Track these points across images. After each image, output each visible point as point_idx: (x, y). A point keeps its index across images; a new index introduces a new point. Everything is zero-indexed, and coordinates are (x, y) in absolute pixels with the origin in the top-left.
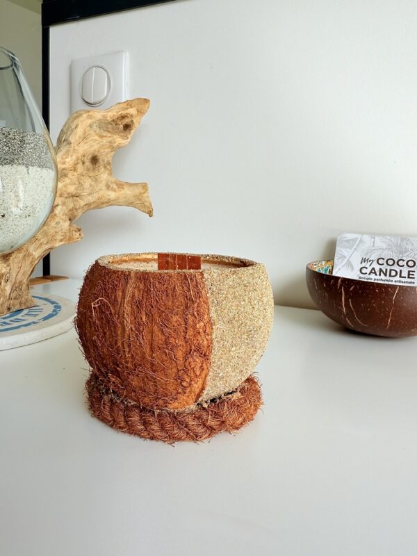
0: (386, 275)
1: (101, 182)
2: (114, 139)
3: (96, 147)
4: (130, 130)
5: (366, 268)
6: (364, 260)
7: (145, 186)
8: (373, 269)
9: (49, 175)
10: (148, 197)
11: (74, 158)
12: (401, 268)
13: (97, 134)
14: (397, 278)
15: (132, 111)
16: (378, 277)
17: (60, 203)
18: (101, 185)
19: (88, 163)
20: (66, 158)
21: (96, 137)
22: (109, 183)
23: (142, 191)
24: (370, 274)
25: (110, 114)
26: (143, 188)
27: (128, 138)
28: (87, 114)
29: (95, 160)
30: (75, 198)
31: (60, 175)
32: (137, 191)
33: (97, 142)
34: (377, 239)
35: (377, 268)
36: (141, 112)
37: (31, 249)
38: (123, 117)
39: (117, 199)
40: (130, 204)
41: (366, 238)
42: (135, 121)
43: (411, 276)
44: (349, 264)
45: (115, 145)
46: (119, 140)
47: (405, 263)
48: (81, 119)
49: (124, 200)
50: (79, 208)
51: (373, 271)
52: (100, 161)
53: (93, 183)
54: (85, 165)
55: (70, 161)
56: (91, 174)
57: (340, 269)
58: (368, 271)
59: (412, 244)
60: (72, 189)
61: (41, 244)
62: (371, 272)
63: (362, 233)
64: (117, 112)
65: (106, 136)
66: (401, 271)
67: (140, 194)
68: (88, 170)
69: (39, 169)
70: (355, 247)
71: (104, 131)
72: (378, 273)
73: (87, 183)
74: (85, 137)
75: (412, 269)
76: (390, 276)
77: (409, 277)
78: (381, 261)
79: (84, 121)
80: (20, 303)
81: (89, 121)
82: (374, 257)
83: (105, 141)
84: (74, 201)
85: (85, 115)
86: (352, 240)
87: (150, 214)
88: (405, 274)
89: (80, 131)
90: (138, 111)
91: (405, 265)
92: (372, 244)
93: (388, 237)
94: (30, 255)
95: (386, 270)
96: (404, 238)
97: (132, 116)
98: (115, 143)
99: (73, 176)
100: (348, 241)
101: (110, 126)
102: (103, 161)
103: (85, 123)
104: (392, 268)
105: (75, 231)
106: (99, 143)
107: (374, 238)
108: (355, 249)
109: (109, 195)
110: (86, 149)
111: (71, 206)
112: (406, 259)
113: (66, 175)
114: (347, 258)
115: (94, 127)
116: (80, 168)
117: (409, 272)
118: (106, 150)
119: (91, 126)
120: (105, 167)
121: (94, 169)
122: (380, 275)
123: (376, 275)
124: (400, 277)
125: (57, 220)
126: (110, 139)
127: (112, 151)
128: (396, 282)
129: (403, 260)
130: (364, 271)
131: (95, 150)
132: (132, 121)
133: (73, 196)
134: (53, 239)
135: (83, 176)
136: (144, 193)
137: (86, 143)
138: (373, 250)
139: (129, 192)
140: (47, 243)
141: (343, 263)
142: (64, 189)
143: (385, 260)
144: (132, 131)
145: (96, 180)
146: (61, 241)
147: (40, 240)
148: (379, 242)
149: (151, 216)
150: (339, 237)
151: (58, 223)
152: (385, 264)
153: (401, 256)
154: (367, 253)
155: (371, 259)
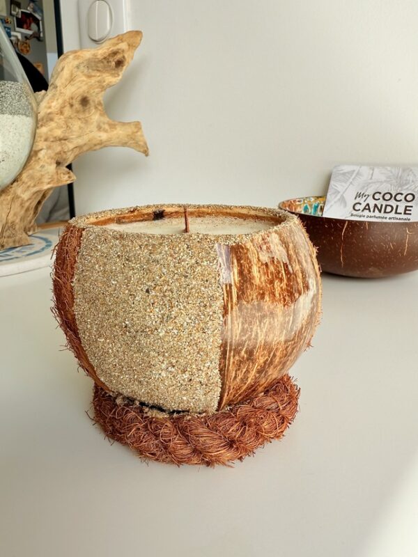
0: (380, 211)
1: (92, 123)
2: (103, 78)
3: (84, 88)
4: (123, 66)
5: (360, 204)
6: (359, 195)
7: (138, 125)
8: (368, 205)
10: (142, 136)
11: (60, 101)
12: (398, 203)
13: (85, 75)
14: (393, 215)
15: (123, 46)
16: (372, 214)
17: (45, 147)
18: (92, 126)
19: (77, 106)
20: (52, 102)
21: (84, 78)
22: (102, 125)
23: (135, 130)
24: (363, 211)
25: (100, 52)
26: (136, 128)
27: (119, 75)
28: (74, 55)
29: (85, 101)
30: (63, 141)
32: (129, 130)
33: (84, 83)
34: (376, 170)
35: (372, 203)
36: (132, 46)
37: (19, 191)
38: (115, 53)
39: (109, 140)
40: (124, 144)
41: (365, 171)
42: (126, 56)
43: (407, 212)
44: (343, 200)
45: (105, 84)
46: (110, 79)
47: (402, 197)
48: (67, 60)
49: (117, 140)
50: (68, 151)
51: (367, 207)
52: (91, 102)
53: (83, 125)
54: (74, 107)
55: (55, 105)
56: (81, 116)
57: (331, 206)
58: (361, 207)
59: (415, 175)
60: (59, 133)
61: (28, 187)
62: (365, 209)
63: (361, 165)
64: (108, 49)
65: (94, 76)
66: (397, 206)
67: (133, 133)
68: (78, 112)
69: (10, 116)
70: (351, 180)
71: (94, 70)
72: (372, 210)
73: (76, 125)
74: (71, 79)
75: (409, 204)
76: (385, 212)
77: (405, 213)
78: (377, 196)
80: (14, 242)
81: (76, 62)
82: (370, 192)
83: (93, 81)
84: (61, 145)
85: (71, 57)
86: (348, 173)
87: (146, 153)
88: (401, 210)
89: (66, 73)
90: (129, 45)
91: (403, 200)
92: (370, 177)
93: (389, 168)
94: (18, 197)
95: (382, 205)
96: (406, 169)
97: (123, 51)
98: (104, 82)
99: (59, 119)
100: (344, 174)
101: (100, 65)
102: (94, 101)
103: (71, 64)
104: (388, 203)
105: (64, 174)
106: (87, 84)
107: (373, 170)
108: (351, 183)
109: (100, 137)
110: (74, 91)
111: (59, 149)
112: (405, 193)
113: (52, 120)
114: (341, 193)
115: (82, 68)
116: (67, 111)
117: (406, 207)
118: (96, 90)
119: (78, 67)
120: (96, 108)
121: (84, 111)
122: (374, 211)
123: (370, 211)
124: (396, 213)
125: (41, 164)
126: (99, 78)
127: (102, 91)
128: (390, 218)
129: (402, 194)
130: (357, 207)
131: (84, 92)
132: (124, 57)
133: (60, 140)
134: (40, 181)
135: (71, 118)
136: (137, 132)
137: (73, 85)
138: (370, 183)
139: (121, 132)
140: (35, 186)
141: (336, 200)
142: (49, 133)
143: (382, 195)
144: (124, 68)
145: (86, 122)
146: (49, 183)
147: (27, 183)
148: (379, 175)
149: (147, 155)
150: (334, 170)
151: (43, 167)
152: (381, 199)
153: (400, 189)
154: (364, 187)
155: (367, 193)
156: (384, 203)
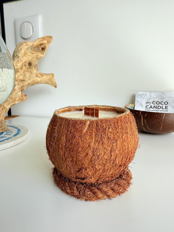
0: (156, 108)
1: (33, 74)
2: (38, 54)
3: (30, 58)
4: (45, 50)
6: (147, 103)
7: (53, 75)
8: (151, 106)
9: (12, 71)
10: (54, 79)
11: (21, 63)
13: (30, 52)
14: (161, 109)
15: (45, 42)
16: (153, 109)
17: (17, 84)
18: (33, 75)
19: (27, 66)
20: (18, 64)
21: (30, 54)
22: (37, 74)
23: (52, 77)
24: (150, 108)
25: (35, 43)
26: (52, 76)
27: (44, 54)
28: (25, 43)
29: (30, 64)
30: (23, 82)
31: (16, 71)
32: (50, 77)
33: (31, 56)
34: (152, 93)
35: (153, 105)
36: (49, 42)
37: (5, 105)
38: (41, 44)
39: (41, 81)
40: (47, 83)
41: (148, 93)
42: (46, 46)
44: (141, 105)
45: (38, 57)
46: (40, 55)
47: (164, 103)
48: (23, 46)
49: (44, 81)
50: (25, 86)
51: (151, 107)
52: (33, 64)
53: (30, 74)
54: (26, 66)
55: (19, 65)
56: (29, 70)
57: (137, 107)
58: (149, 107)
59: (166, 95)
60: (21, 78)
61: (10, 103)
63: (146, 91)
64: (39, 42)
65: (35, 53)
66: (162, 106)
67: (51, 78)
68: (28, 69)
69: (7, 69)
70: (143, 97)
71: (33, 51)
72: (153, 108)
73: (28, 74)
74: (25, 54)
75: (166, 105)
76: (158, 108)
77: (166, 109)
78: (154, 103)
79: (24, 47)
80: (2, 130)
81: (27, 47)
82: (151, 101)
83: (34, 55)
84: (22, 83)
85: (24, 44)
86: (142, 94)
87: (56, 87)
88: (164, 107)
89: (23, 51)
90: (48, 42)
92: (150, 96)
93: (157, 93)
94: (5, 108)
95: (156, 106)
96: (163, 93)
97: (45, 44)
98: (38, 56)
99: (21, 72)
100: (140, 95)
101: (36, 49)
102: (34, 64)
103: (25, 48)
104: (159, 105)
105: (24, 96)
106: (31, 57)
107: (151, 93)
109: (37, 80)
110: (26, 59)
111: (22, 85)
112: (164, 101)
113: (18, 72)
114: (140, 102)
115: (29, 49)
116: (24, 68)
118: (35, 60)
119: (27, 49)
120: (35, 67)
121: (30, 68)
122: (154, 108)
123: (152, 108)
124: (162, 109)
125: (16, 92)
126: (36, 54)
127: (37, 60)
128: (160, 111)
130: (147, 107)
131: (30, 60)
132: (45, 46)
133: (22, 81)
134: (15, 100)
135: (25, 71)
136: (53, 78)
137: (26, 57)
138: (150, 98)
139: (46, 78)
140: (12, 102)
141: (139, 104)
142: (18, 78)
143: (156, 102)
144: (46, 51)
145: (31, 73)
146: (18, 101)
147: (9, 101)
148: (153, 95)
149: (56, 88)
150: (136, 94)
151: (16, 93)
152: (156, 104)
153: (162, 100)
154: (148, 100)
155: (150, 102)
156: (157, 105)
